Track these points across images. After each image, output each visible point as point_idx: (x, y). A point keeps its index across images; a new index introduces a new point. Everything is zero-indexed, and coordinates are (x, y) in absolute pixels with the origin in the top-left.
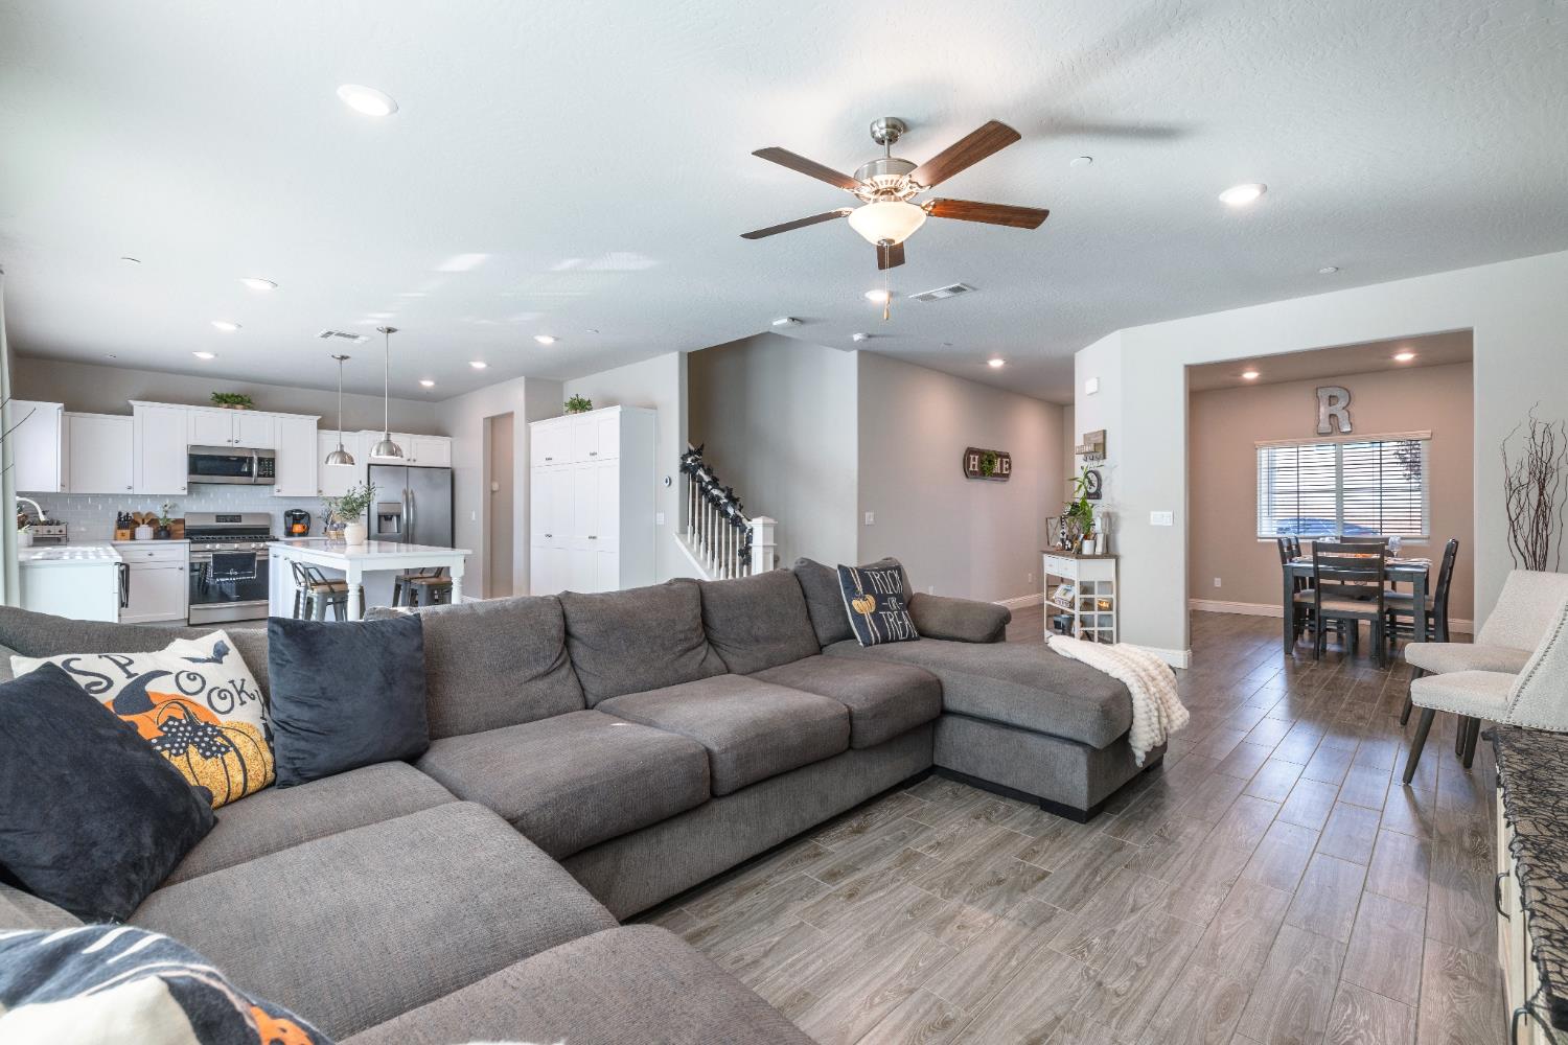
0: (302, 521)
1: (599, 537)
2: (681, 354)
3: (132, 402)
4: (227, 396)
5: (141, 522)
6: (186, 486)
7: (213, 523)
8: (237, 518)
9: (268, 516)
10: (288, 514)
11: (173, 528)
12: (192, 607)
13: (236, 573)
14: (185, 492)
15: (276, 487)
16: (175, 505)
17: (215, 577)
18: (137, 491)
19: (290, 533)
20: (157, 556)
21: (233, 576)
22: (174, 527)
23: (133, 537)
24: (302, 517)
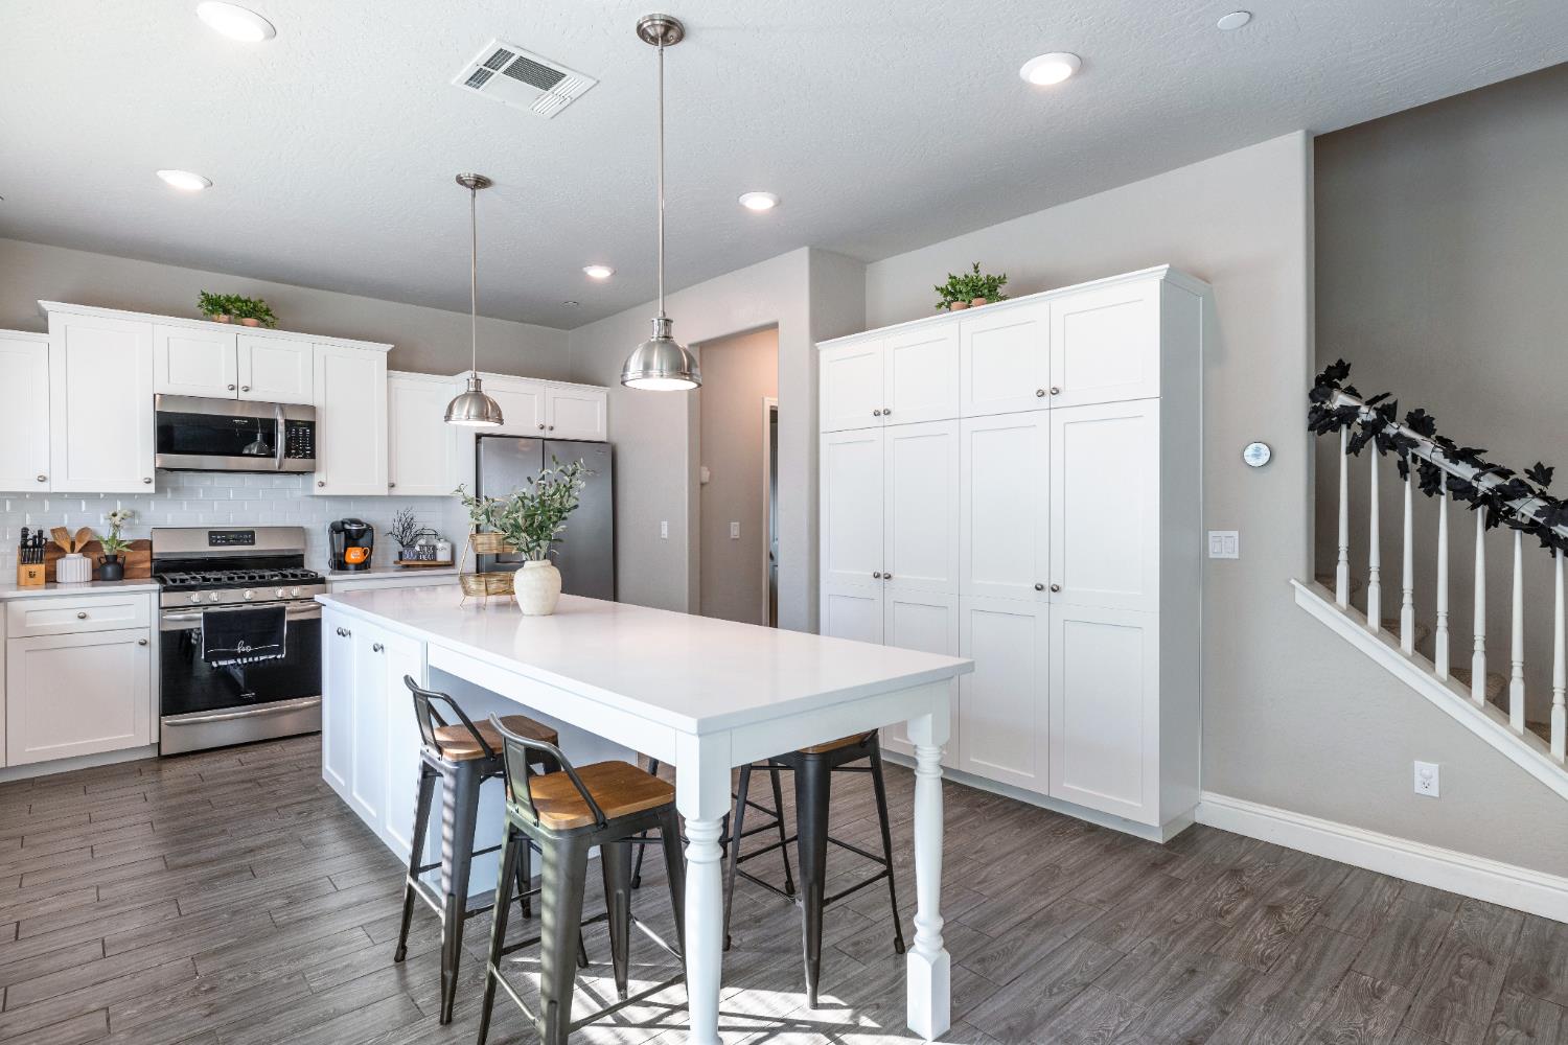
0: (361, 541)
1: (1067, 589)
2: (1308, 133)
3: (45, 304)
4: (228, 299)
5: (67, 547)
6: (152, 476)
7: (202, 548)
8: (247, 536)
9: (300, 532)
10: (337, 528)
11: (129, 559)
12: (167, 720)
13: (248, 649)
14: (151, 488)
15: (318, 477)
16: (134, 514)
17: (209, 658)
18: (57, 485)
19: (340, 565)
20: (97, 620)
21: (244, 655)
22: (132, 556)
23: (51, 578)
24: (361, 533)
